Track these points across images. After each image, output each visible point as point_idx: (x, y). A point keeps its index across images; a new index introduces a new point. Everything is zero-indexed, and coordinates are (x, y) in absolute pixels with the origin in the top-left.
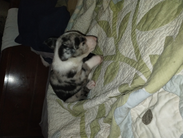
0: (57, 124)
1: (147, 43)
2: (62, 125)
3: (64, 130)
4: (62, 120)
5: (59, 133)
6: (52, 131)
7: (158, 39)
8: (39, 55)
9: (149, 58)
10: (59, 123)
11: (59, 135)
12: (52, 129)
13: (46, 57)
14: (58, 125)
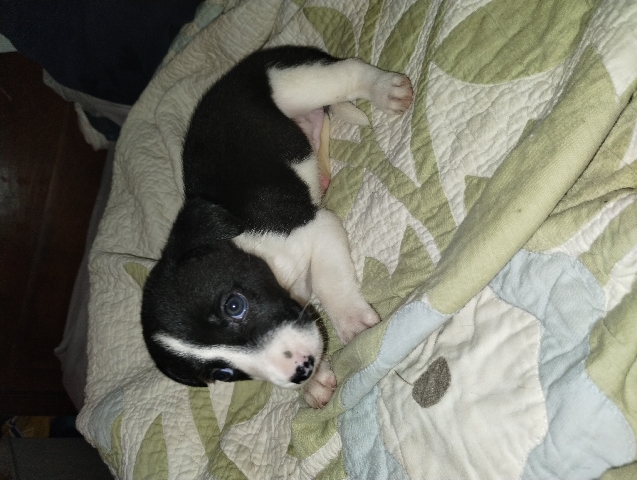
0: (117, 363)
1: (467, 132)
2: (134, 369)
3: (135, 390)
4: (133, 349)
5: (118, 399)
6: (99, 386)
7: (503, 125)
8: (72, 105)
9: (463, 187)
10: (124, 360)
11: (118, 408)
12: (99, 381)
13: (98, 115)
14: (121, 367)
